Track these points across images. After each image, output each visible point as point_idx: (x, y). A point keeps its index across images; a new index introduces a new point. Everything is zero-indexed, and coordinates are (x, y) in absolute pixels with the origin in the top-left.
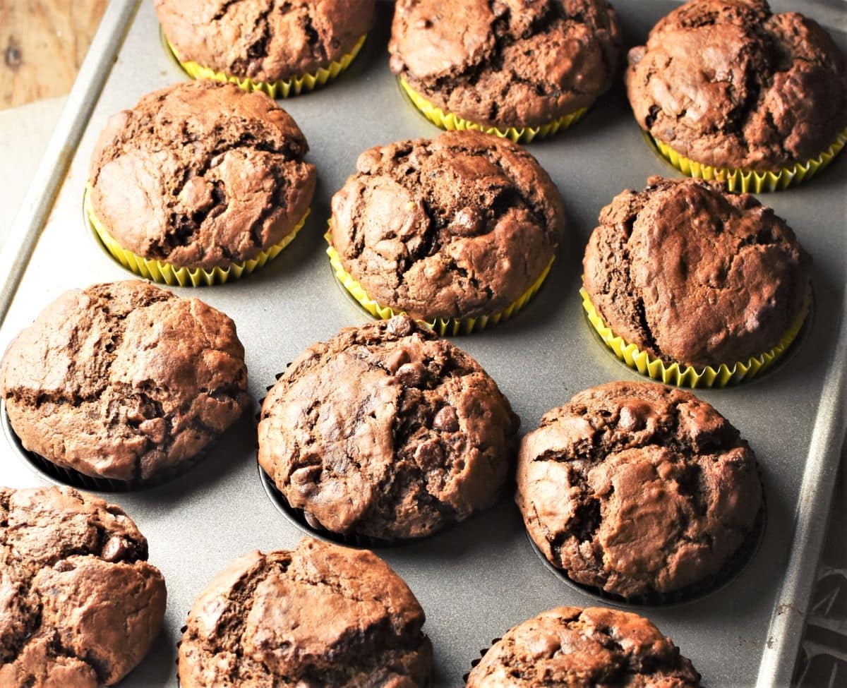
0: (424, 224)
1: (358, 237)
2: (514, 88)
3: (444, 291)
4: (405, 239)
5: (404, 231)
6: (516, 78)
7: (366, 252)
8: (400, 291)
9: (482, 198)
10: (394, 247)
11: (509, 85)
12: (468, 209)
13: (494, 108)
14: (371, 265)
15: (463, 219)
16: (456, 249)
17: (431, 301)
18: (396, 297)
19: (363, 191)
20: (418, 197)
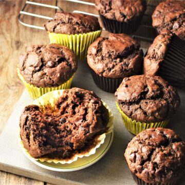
0: (41, 64)
1: (24, 66)
2: (139, 110)
3: (42, 80)
4: (35, 67)
5: (35, 65)
6: (140, 107)
7: (26, 70)
8: (32, 79)
9: (55, 59)
10: (32, 69)
11: (138, 108)
12: (51, 61)
13: (132, 113)
14: (26, 73)
15: (49, 64)
16: (46, 70)
17: (39, 82)
18: (31, 81)
19: (28, 55)
20: (40, 57)
